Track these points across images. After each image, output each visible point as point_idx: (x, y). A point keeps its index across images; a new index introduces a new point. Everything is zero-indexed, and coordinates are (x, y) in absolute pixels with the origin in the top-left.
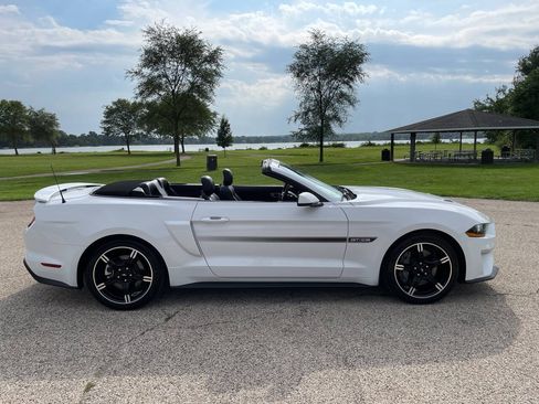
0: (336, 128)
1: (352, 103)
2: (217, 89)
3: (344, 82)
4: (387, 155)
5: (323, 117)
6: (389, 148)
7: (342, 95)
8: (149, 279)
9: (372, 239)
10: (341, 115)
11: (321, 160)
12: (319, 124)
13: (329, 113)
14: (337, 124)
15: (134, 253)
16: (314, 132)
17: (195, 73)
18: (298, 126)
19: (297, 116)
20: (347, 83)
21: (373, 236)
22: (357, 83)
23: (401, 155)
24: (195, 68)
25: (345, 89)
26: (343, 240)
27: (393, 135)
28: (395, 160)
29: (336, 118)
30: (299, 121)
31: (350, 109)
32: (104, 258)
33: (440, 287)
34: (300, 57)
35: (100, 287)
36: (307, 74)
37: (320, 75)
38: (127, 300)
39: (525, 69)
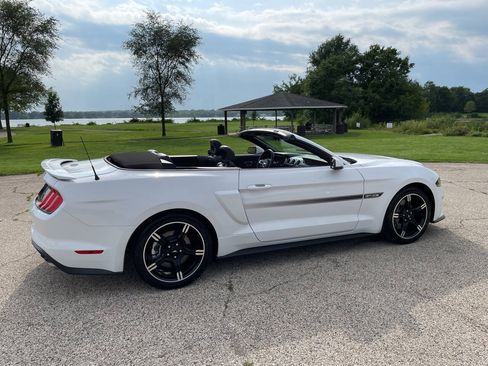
0: (175, 104)
1: (188, 81)
2: (50, 61)
3: (181, 63)
4: (222, 129)
5: (163, 94)
6: (224, 124)
7: (180, 74)
8: (201, 252)
9: (380, 194)
10: (180, 92)
11: (164, 134)
12: (160, 100)
13: (167, 90)
14: (177, 100)
15: (187, 227)
16: (156, 107)
17: (26, 42)
18: (139, 101)
19: (137, 92)
20: (183, 64)
21: (380, 192)
22: (192, 65)
23: (233, 130)
24: (24, 38)
25: (181, 68)
26: (360, 197)
27: (226, 112)
28: (230, 134)
29: (176, 95)
30: (139, 97)
31: (187, 87)
32: (155, 236)
33: (420, 228)
34: (136, 35)
35: (151, 268)
36: (145, 52)
37: (157, 54)
38: (180, 277)
39: (315, 62)
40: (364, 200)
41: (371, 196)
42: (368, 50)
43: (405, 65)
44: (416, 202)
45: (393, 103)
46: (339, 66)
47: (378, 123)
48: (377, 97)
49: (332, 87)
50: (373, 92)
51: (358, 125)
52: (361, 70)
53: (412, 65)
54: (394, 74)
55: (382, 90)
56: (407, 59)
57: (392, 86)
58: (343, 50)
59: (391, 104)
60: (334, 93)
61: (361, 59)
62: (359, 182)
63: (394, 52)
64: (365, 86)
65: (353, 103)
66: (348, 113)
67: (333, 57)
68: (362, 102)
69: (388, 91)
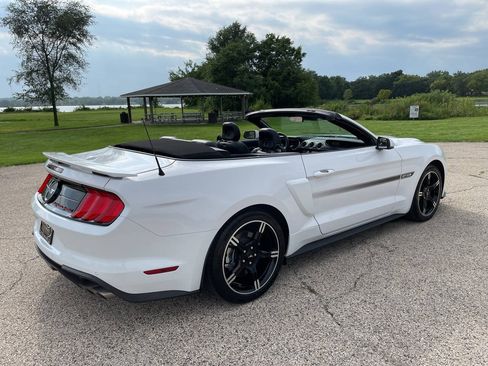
0: (68, 90)
1: (81, 65)
3: (71, 43)
4: (125, 118)
5: (52, 79)
6: (127, 112)
7: (71, 57)
8: (276, 253)
9: (412, 174)
10: (73, 77)
11: (56, 124)
12: (49, 85)
13: (57, 74)
14: (71, 86)
15: (263, 225)
16: (46, 93)
18: (22, 87)
19: (19, 77)
20: (74, 44)
21: (413, 171)
22: (84, 46)
23: (137, 117)
25: (72, 50)
26: (398, 178)
27: (128, 99)
28: (135, 122)
29: (68, 80)
30: (22, 82)
31: (80, 71)
32: (234, 240)
33: (435, 204)
34: (14, 10)
35: (229, 281)
36: (27, 30)
37: (43, 32)
38: (258, 285)
39: (214, 48)
40: (401, 181)
41: (407, 176)
42: (265, 39)
43: (298, 54)
44: (434, 178)
45: (291, 90)
46: (239, 53)
48: (277, 84)
49: (234, 74)
50: (273, 80)
52: (259, 58)
53: (304, 55)
54: (289, 63)
55: (280, 77)
56: (300, 48)
57: (289, 74)
58: (241, 38)
59: (289, 92)
60: (236, 80)
61: (258, 47)
62: (398, 162)
63: (288, 41)
64: (264, 74)
65: (255, 90)
66: (251, 100)
67: (231, 44)
68: (263, 89)
69: (286, 79)
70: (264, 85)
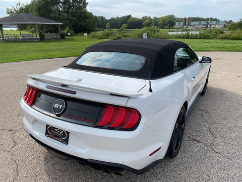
43: (85, 3)
45: (83, 23)
47: (78, 33)
48: (75, 19)
50: (72, 16)
51: (69, 34)
52: (63, 3)
53: (87, 3)
54: (80, 8)
55: (77, 15)
57: (80, 13)
59: (81, 24)
60: (52, 15)
64: (67, 12)
65: (64, 22)
66: (63, 27)
68: (68, 21)
69: (80, 16)
70: (68, 19)
